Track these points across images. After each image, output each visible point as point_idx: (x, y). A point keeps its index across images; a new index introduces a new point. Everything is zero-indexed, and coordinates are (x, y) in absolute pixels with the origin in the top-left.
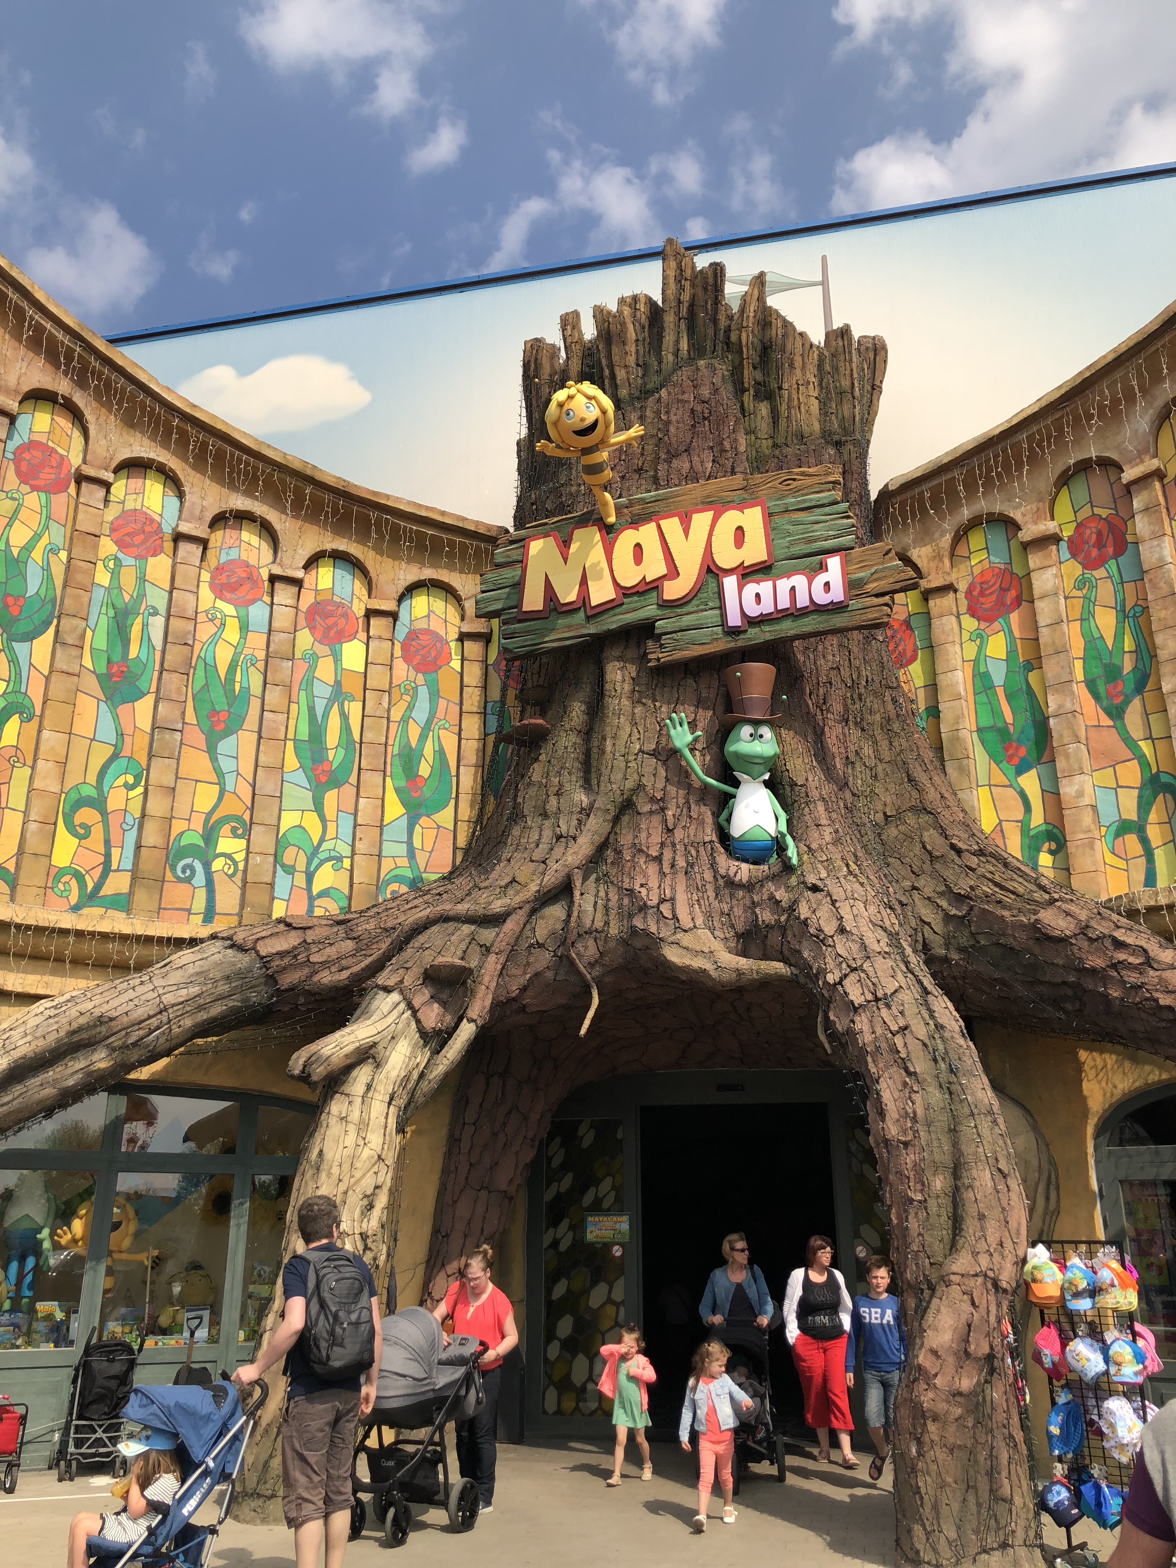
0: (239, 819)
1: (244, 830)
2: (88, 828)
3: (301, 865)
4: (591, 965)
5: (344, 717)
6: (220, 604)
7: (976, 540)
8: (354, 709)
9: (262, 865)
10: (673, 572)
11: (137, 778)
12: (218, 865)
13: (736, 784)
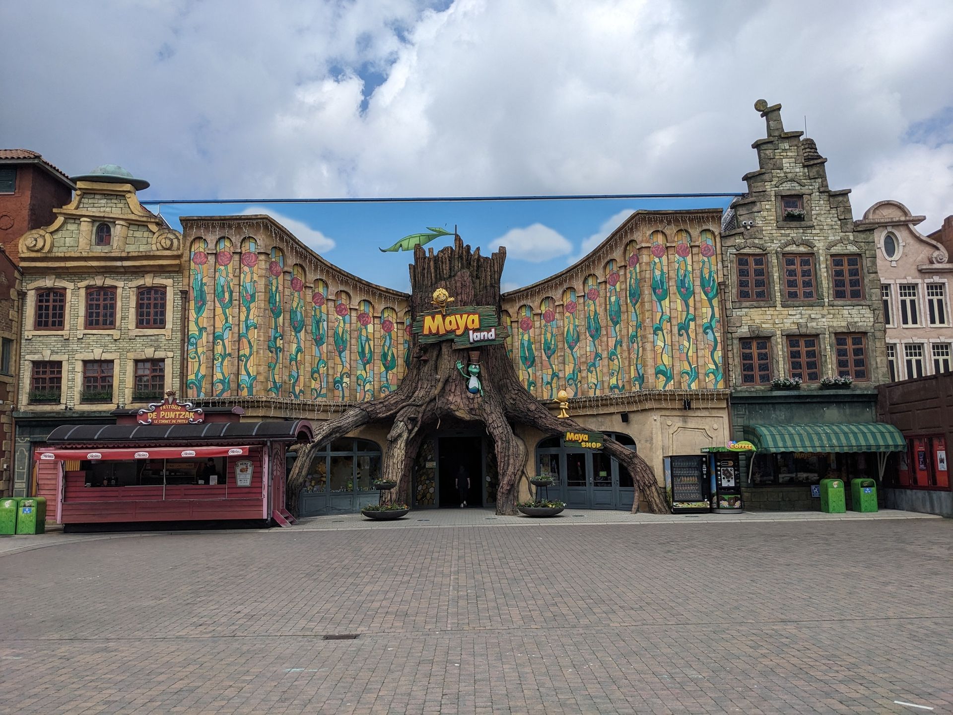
0: (347, 373)
1: (349, 376)
2: (316, 378)
3: (362, 384)
4: (439, 414)
5: (369, 345)
6: (339, 317)
7: (524, 309)
8: (372, 343)
9: (354, 385)
10: (458, 328)
11: (325, 365)
12: (344, 385)
13: (470, 376)
